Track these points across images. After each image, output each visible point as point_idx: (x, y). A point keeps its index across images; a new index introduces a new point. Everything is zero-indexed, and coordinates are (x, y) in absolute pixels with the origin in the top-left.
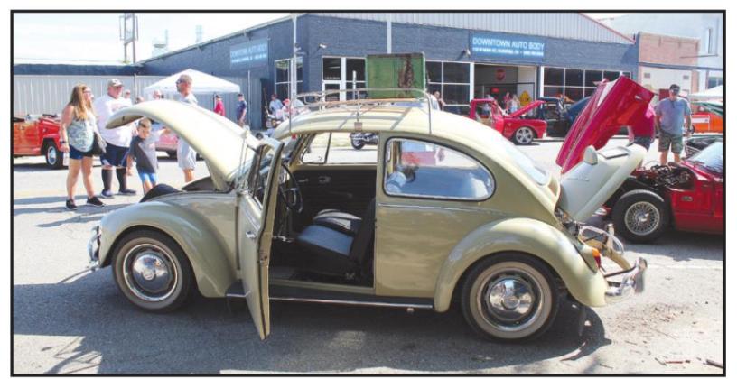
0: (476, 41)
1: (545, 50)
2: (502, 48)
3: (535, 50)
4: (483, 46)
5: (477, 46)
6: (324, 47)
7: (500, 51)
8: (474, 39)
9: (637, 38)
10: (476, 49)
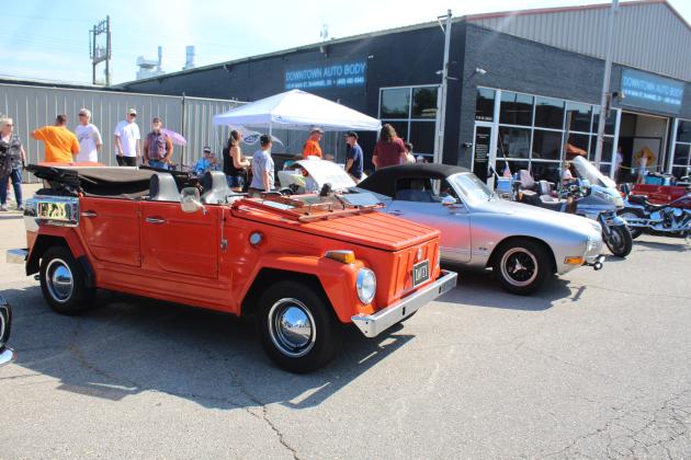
6: (483, 71)
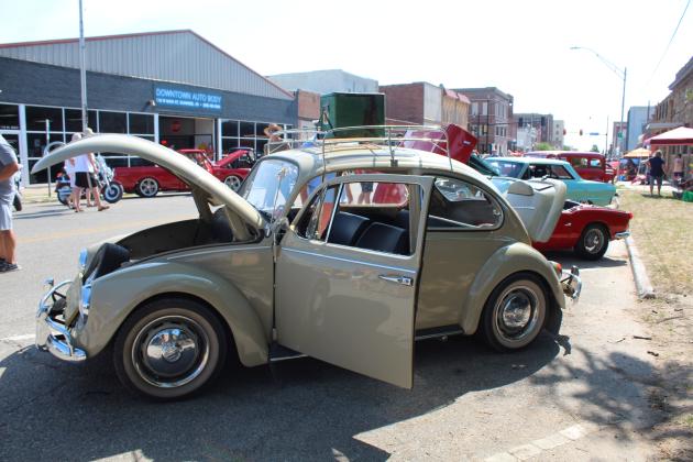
0: (159, 92)
1: (222, 104)
2: (184, 100)
3: (213, 103)
4: (165, 97)
5: (161, 97)
7: (182, 103)
8: (158, 90)
9: (296, 94)
10: (160, 100)
